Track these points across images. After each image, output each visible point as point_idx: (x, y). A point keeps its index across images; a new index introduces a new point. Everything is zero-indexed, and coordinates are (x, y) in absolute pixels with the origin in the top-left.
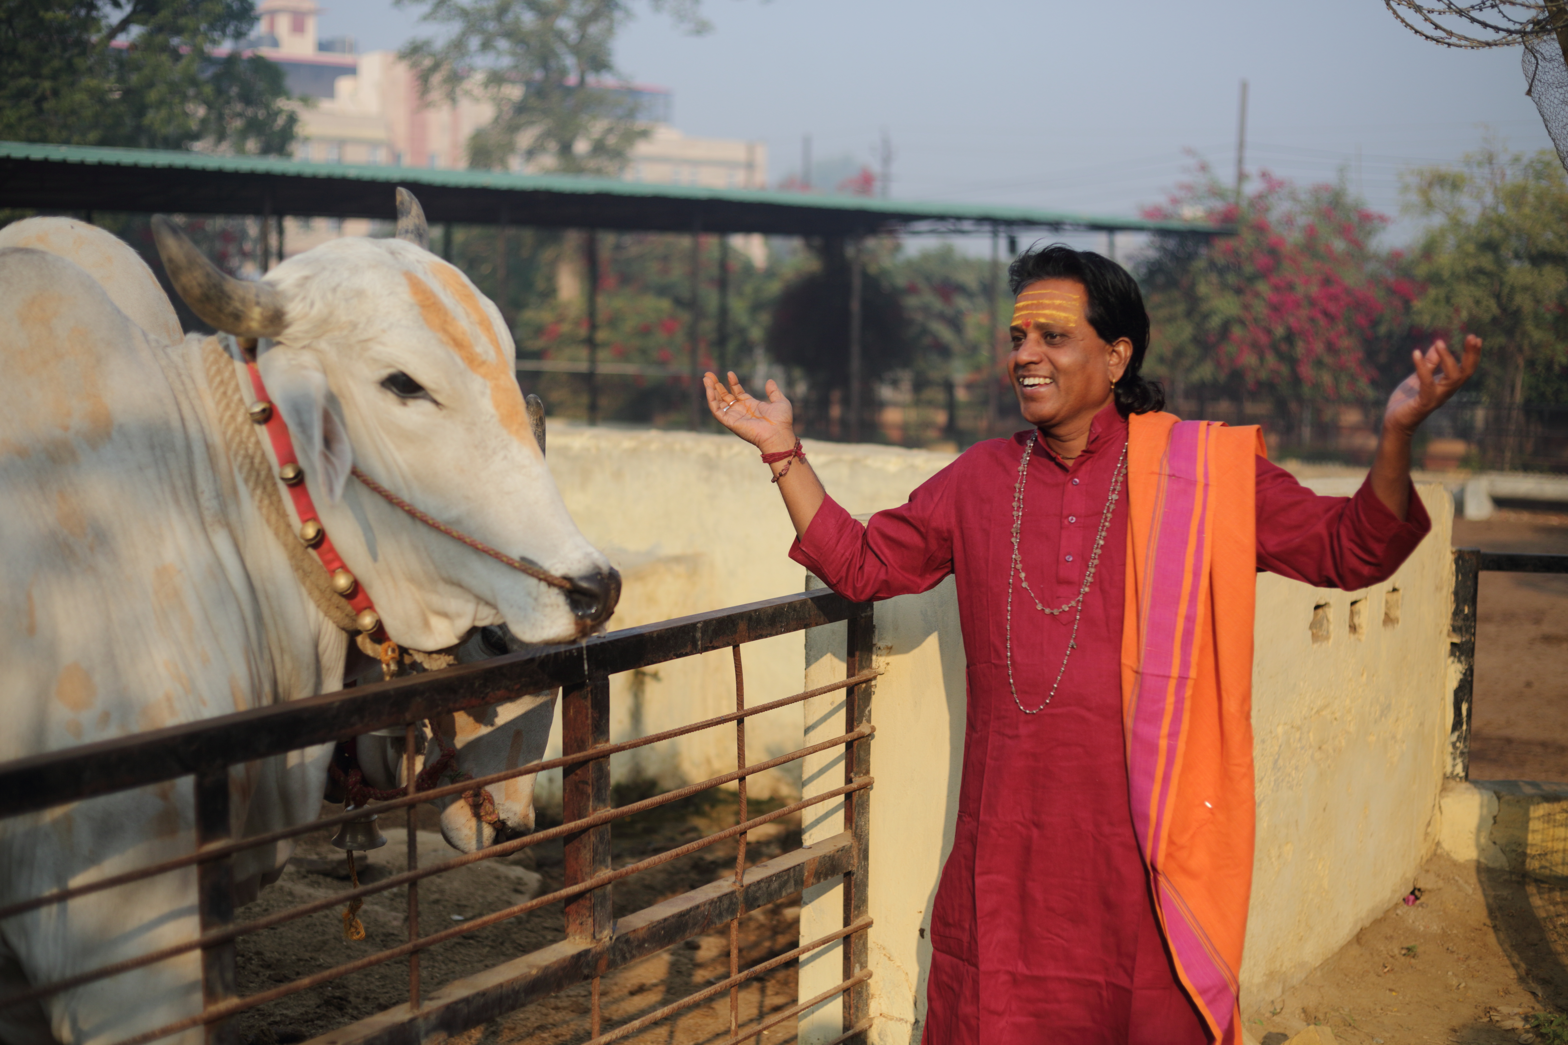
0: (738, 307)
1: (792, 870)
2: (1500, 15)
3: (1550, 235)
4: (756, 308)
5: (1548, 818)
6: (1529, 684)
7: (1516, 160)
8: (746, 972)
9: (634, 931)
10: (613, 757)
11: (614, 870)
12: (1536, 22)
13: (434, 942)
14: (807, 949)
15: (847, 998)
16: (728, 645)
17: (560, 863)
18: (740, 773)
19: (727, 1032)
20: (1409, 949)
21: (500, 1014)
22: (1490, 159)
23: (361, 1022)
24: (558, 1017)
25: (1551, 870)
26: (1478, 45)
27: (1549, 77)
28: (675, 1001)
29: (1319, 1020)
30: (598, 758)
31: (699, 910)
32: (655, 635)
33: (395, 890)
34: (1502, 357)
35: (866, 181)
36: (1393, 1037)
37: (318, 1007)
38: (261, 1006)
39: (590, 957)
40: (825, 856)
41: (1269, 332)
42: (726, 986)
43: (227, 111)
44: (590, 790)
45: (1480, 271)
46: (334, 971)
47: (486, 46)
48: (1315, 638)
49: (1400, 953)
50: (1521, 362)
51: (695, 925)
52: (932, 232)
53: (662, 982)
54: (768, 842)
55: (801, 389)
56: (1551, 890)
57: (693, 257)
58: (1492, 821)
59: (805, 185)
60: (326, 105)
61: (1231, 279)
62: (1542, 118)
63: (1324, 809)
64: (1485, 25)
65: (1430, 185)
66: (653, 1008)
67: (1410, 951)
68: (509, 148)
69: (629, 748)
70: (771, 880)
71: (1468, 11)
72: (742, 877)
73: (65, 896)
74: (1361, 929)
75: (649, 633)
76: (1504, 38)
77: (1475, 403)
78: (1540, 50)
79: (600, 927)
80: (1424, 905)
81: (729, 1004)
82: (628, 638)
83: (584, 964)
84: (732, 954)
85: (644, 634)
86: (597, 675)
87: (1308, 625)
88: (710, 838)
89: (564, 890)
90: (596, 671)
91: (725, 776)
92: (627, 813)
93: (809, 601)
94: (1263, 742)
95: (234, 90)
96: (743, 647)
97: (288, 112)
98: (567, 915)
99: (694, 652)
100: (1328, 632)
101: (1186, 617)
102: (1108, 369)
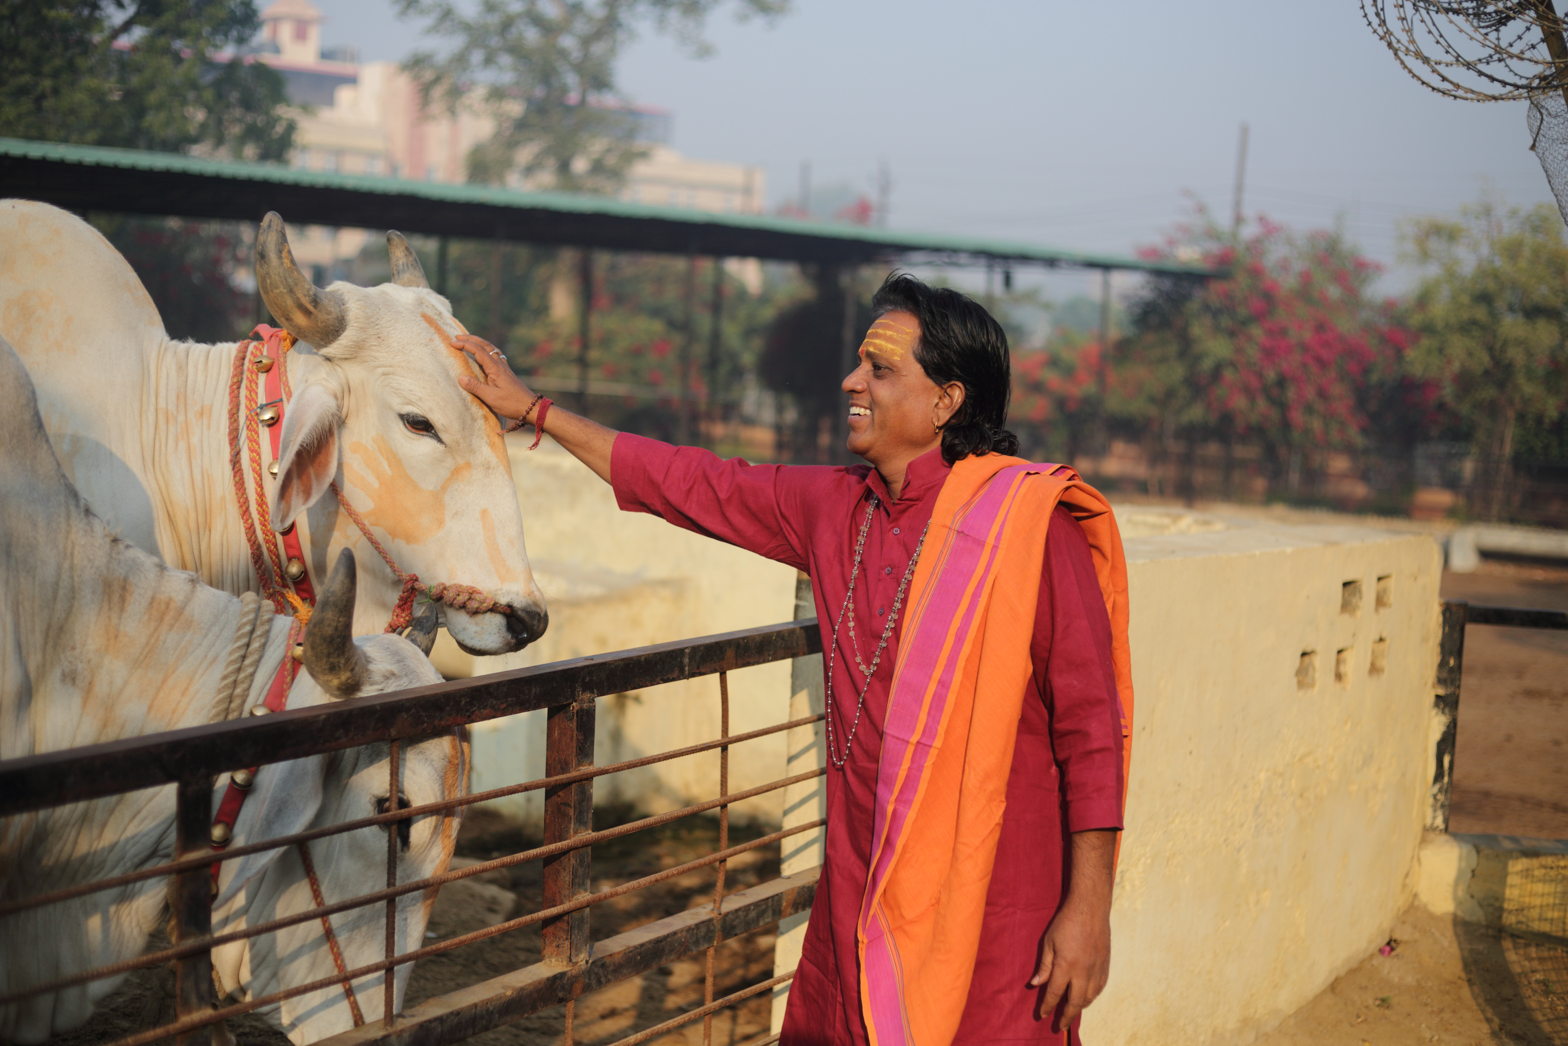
0: (731, 332)
1: (770, 900)
2: (1507, 69)
3: (1544, 290)
4: (749, 333)
5: (1527, 873)
6: (1509, 738)
7: (1513, 213)
8: (720, 1001)
9: (611, 955)
10: (596, 780)
11: (592, 893)
12: (1543, 78)
14: (782, 980)
16: (714, 671)
17: (537, 884)
18: (722, 800)
20: (1383, 1000)
21: (474, 1034)
22: (1487, 211)
25: (1528, 926)
26: (1484, 98)
27: (1554, 133)
28: (649, 1028)
30: (581, 780)
31: (676, 937)
32: (643, 659)
34: (1493, 409)
35: (863, 211)
39: (566, 980)
40: (803, 887)
41: (1260, 375)
42: (700, 1014)
43: (226, 117)
44: (571, 812)
45: (1474, 322)
47: (489, 61)
48: (1301, 685)
49: (1374, 1004)
50: (1511, 414)
51: (671, 951)
52: (928, 263)
53: (634, 1007)
54: (744, 870)
55: (791, 415)
56: (1527, 945)
57: (688, 281)
58: (1469, 875)
59: (802, 211)
60: (326, 114)
61: (1225, 321)
62: (1545, 174)
63: (1304, 857)
64: (1492, 79)
65: (1427, 235)
66: (626, 1033)
67: (1384, 1003)
68: (507, 164)
69: (613, 772)
70: (749, 909)
71: (1476, 64)
72: (720, 905)
74: (1336, 979)
75: (637, 657)
76: (1511, 92)
77: (1462, 456)
78: (1546, 106)
79: (576, 950)
80: (1400, 956)
81: (702, 1032)
82: (616, 661)
83: (559, 987)
84: (706, 981)
85: (632, 658)
86: (584, 697)
87: (1293, 671)
88: (690, 865)
89: (542, 912)
90: (582, 693)
91: (706, 803)
92: (607, 837)
93: (798, 631)
94: (1245, 787)
95: (234, 96)
96: (731, 674)
97: (287, 119)
98: (544, 936)
99: (682, 677)
100: (1313, 679)
101: (939, 682)
102: (934, 410)
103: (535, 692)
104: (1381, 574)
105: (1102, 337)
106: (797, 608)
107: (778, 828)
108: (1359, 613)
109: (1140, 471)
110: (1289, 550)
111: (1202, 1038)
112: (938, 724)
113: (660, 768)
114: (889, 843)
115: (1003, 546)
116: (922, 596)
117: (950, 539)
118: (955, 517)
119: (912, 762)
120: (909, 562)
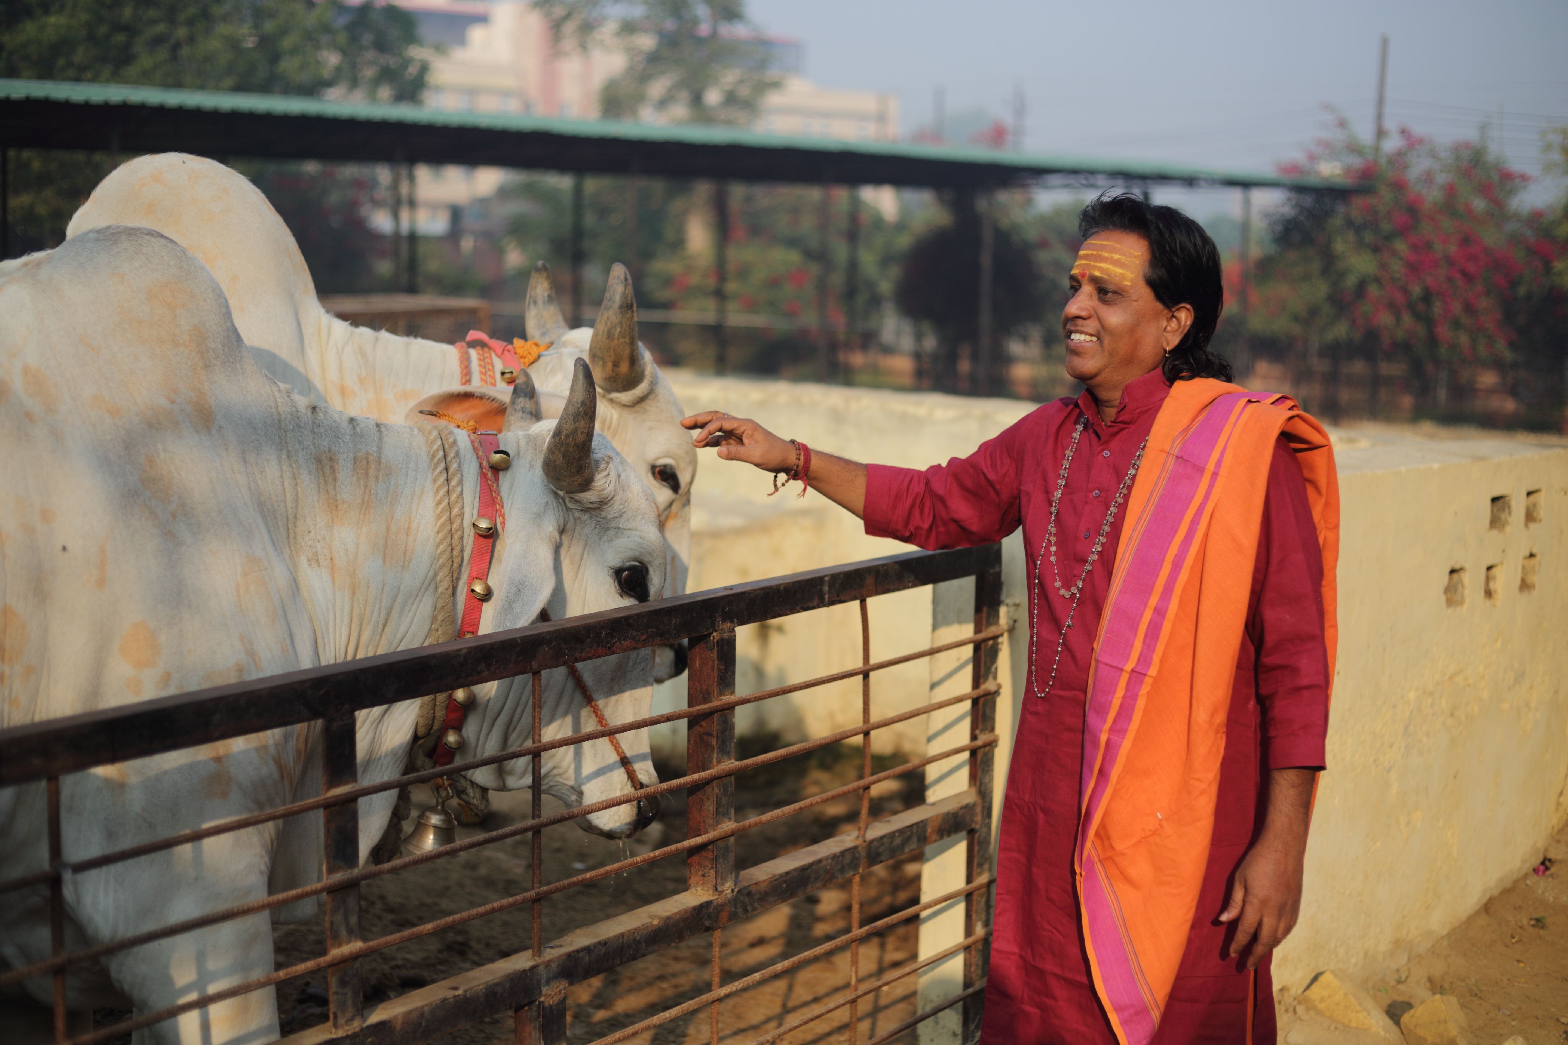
0: (868, 261)
1: (915, 827)
4: (886, 260)
8: (867, 928)
9: (756, 883)
10: (738, 710)
11: (737, 821)
13: (557, 890)
14: (928, 906)
15: (968, 956)
16: (854, 599)
17: (683, 813)
18: (865, 727)
19: (847, 986)
20: (1538, 920)
21: (622, 963)
23: (483, 968)
24: (677, 967)
28: (795, 955)
29: (1445, 989)
30: (723, 710)
31: (821, 865)
32: (782, 588)
33: (518, 837)
35: (998, 135)
36: (1520, 1008)
37: (440, 951)
38: (384, 950)
39: (712, 909)
40: (948, 814)
41: (1405, 291)
42: (847, 941)
43: (360, 60)
44: (714, 742)
46: (457, 917)
48: (1450, 602)
49: (1529, 924)
51: (817, 879)
52: (1066, 186)
53: (782, 935)
54: (888, 797)
55: (930, 343)
57: (823, 210)
59: (937, 137)
60: (459, 54)
61: (1369, 237)
63: (1455, 777)
66: (772, 961)
67: (1539, 923)
68: (640, 98)
69: (754, 701)
70: (894, 836)
72: (865, 832)
73: (197, 837)
74: (1490, 899)
75: (777, 585)
79: (722, 879)
80: (1555, 876)
81: (849, 959)
82: (755, 590)
83: (706, 916)
84: (853, 909)
85: (772, 586)
86: (724, 626)
87: (1442, 589)
88: (834, 792)
89: (687, 841)
90: (722, 623)
91: (849, 731)
92: (750, 766)
93: (938, 557)
94: (1394, 707)
95: (367, 38)
96: (870, 601)
97: (421, 61)
98: (689, 866)
99: (821, 605)
100: (1463, 596)
101: (1155, 609)
102: (1163, 335)
103: (676, 623)
104: (1531, 489)
105: (1243, 256)
107: (922, 755)
108: (1508, 529)
110: (1436, 466)
111: (1353, 960)
112: (1153, 652)
113: (797, 696)
114: (1103, 774)
115: (1223, 472)
116: (1138, 522)
117: (1168, 464)
118: (1174, 442)
119: (1126, 691)
120: (1120, 485)
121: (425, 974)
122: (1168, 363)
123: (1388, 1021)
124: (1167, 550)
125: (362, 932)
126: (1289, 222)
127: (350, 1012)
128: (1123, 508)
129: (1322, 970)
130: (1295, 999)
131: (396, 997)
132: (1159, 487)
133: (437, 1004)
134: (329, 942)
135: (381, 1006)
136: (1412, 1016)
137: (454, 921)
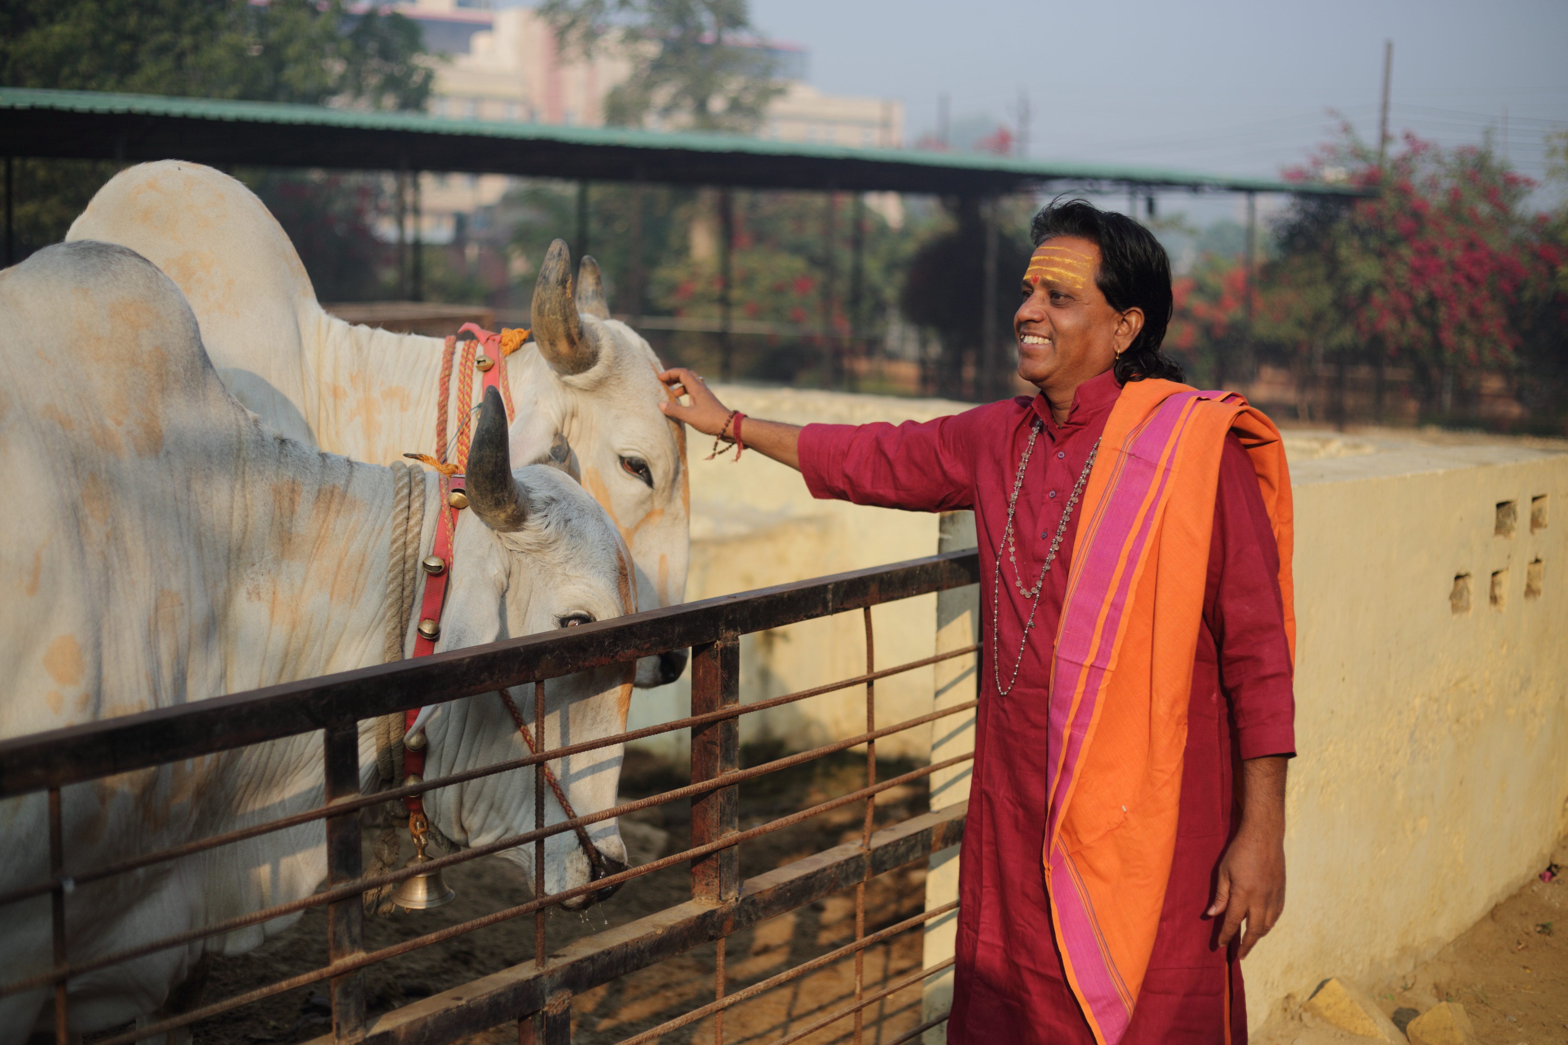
0: (873, 267)
1: (919, 835)
4: (891, 267)
8: (871, 936)
9: (760, 892)
10: (742, 718)
11: (741, 830)
14: (931, 915)
16: (858, 607)
17: (687, 822)
18: (869, 736)
19: (852, 994)
20: (1544, 926)
21: (626, 973)
23: (486, 978)
24: (681, 976)
28: (800, 964)
29: (1451, 996)
30: (726, 718)
31: (825, 874)
32: (786, 596)
35: (1003, 141)
36: (1526, 1015)
37: (445, 960)
38: (388, 960)
39: (716, 918)
40: (952, 821)
41: (1410, 296)
42: (852, 950)
43: (364, 68)
44: (718, 750)
46: (460, 927)
47: (624, 2)
48: (1455, 608)
49: (1535, 930)
51: (820, 887)
53: (787, 943)
54: (895, 805)
55: (935, 349)
57: (828, 217)
59: (941, 143)
60: (463, 62)
61: (1374, 242)
63: (1461, 783)
66: (777, 970)
67: (1545, 929)
68: (644, 105)
69: (758, 709)
70: (899, 844)
72: (870, 840)
74: (1496, 906)
75: (780, 594)
79: (726, 888)
80: (1561, 882)
81: (854, 967)
82: (759, 598)
83: (710, 925)
84: (857, 917)
85: (775, 595)
86: (728, 635)
87: (1448, 595)
88: (838, 801)
89: (691, 850)
90: (726, 631)
91: (853, 739)
92: (754, 774)
93: (942, 564)
94: (1400, 713)
95: (372, 47)
96: (874, 609)
97: (425, 69)
98: (694, 875)
99: (825, 613)
100: (1468, 602)
101: (1112, 604)
102: (1114, 337)
103: (679, 631)
104: (1536, 494)
105: (1248, 262)
106: (941, 541)
107: (927, 762)
108: (1513, 534)
109: (1290, 396)
110: (1441, 472)
111: (1359, 967)
112: (1112, 647)
113: (804, 704)
114: (1067, 769)
115: (1175, 468)
116: (1093, 519)
117: (1121, 462)
118: (1126, 440)
119: (1087, 686)
120: (1075, 484)
121: (430, 983)
122: (1119, 364)
123: (1394, 1028)
124: (1122, 546)
125: (365, 941)
126: (1293, 227)
127: (353, 1022)
128: (1078, 507)
129: (1328, 977)
130: (1300, 1006)
131: (400, 1007)
132: (1112, 484)
133: (440, 1014)
134: (332, 953)
135: (384, 1016)
136: (1418, 1023)
137: (457, 931)
